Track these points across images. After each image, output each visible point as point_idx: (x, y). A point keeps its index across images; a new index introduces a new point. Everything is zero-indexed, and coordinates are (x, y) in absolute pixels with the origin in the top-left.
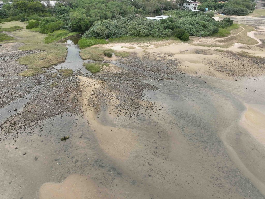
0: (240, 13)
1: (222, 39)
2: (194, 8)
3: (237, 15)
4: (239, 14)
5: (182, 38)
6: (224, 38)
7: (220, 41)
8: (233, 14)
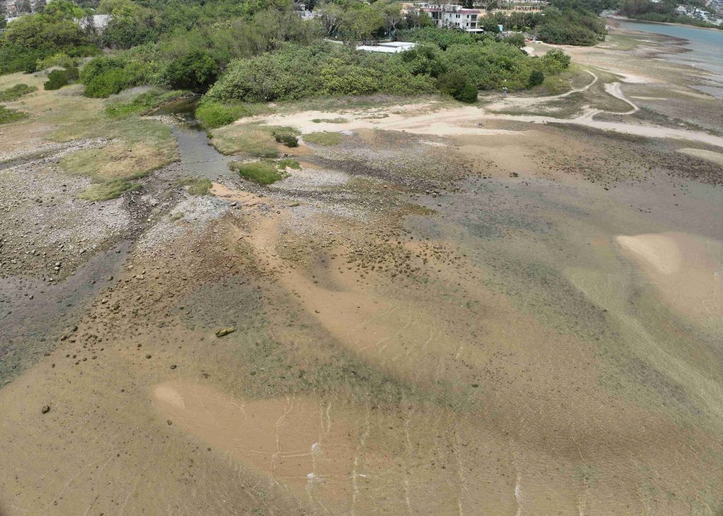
0: (578, 41)
1: (555, 98)
2: (470, 25)
3: (571, 44)
4: (577, 43)
5: (459, 96)
6: (559, 96)
7: (551, 104)
8: (564, 43)
